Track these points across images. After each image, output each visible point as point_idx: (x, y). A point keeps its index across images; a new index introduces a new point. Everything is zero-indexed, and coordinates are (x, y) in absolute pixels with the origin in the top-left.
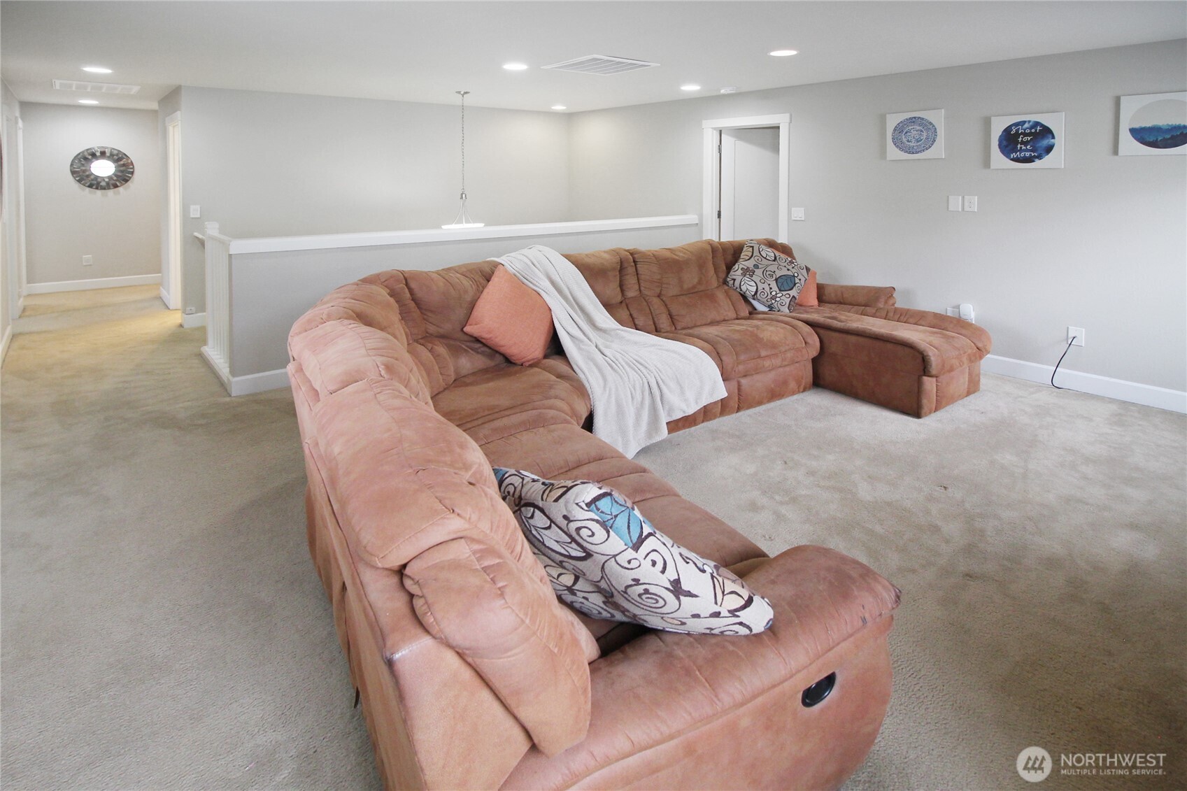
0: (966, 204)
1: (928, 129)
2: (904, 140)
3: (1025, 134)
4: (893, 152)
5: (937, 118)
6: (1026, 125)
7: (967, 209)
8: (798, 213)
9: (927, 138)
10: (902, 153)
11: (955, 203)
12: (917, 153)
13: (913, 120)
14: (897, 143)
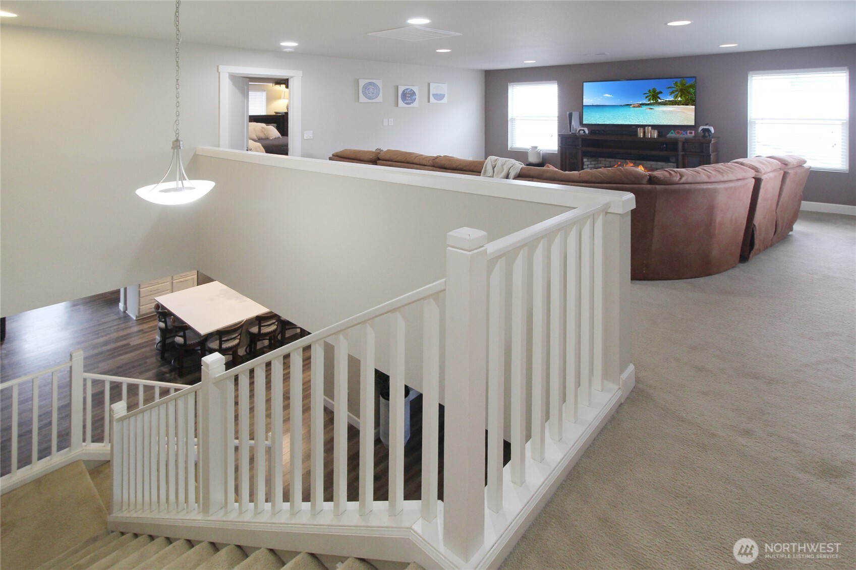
0: (390, 122)
1: (376, 89)
2: (367, 93)
3: (409, 94)
4: (363, 99)
5: (379, 83)
6: (409, 90)
7: (390, 124)
8: (308, 135)
9: (376, 93)
10: (367, 99)
11: (385, 122)
12: (373, 99)
13: (371, 84)
14: (365, 94)
